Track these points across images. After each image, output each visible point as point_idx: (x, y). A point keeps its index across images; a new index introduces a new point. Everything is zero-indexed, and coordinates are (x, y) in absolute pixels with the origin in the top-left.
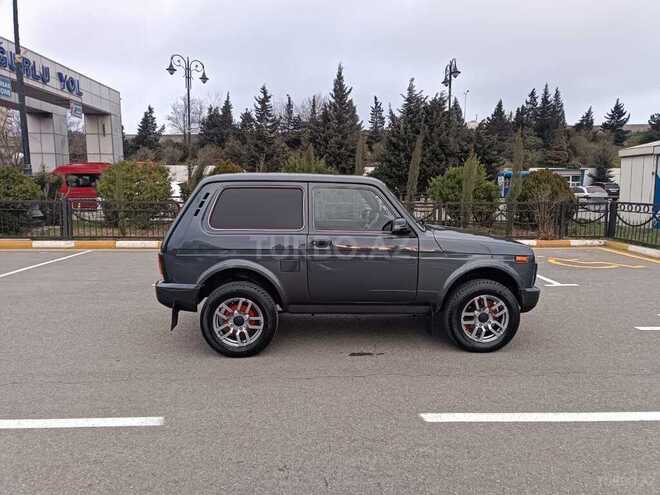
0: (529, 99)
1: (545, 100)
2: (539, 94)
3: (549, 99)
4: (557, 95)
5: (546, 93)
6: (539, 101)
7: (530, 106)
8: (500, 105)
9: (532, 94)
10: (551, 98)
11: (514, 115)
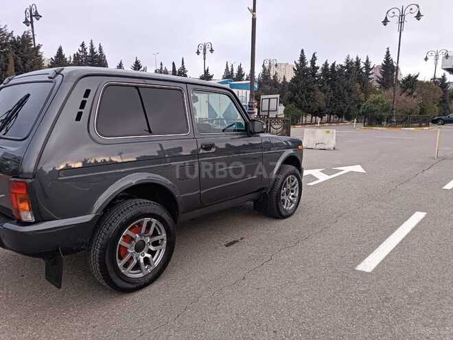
0: (81, 49)
1: (92, 50)
2: (88, 46)
3: (95, 51)
4: (100, 49)
5: (92, 46)
6: (88, 51)
7: (81, 54)
8: (60, 50)
9: (83, 45)
10: (96, 49)
11: (72, 58)
